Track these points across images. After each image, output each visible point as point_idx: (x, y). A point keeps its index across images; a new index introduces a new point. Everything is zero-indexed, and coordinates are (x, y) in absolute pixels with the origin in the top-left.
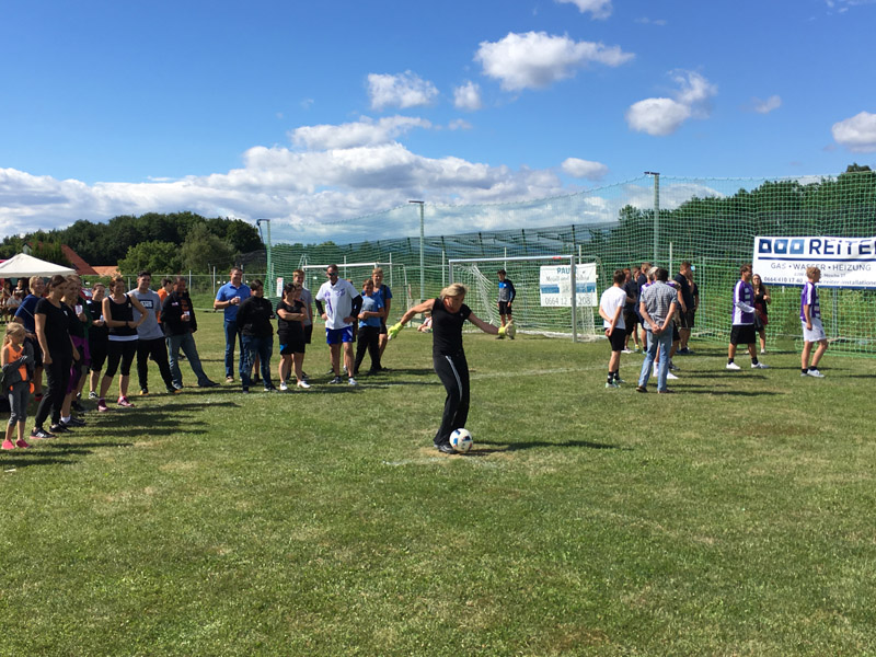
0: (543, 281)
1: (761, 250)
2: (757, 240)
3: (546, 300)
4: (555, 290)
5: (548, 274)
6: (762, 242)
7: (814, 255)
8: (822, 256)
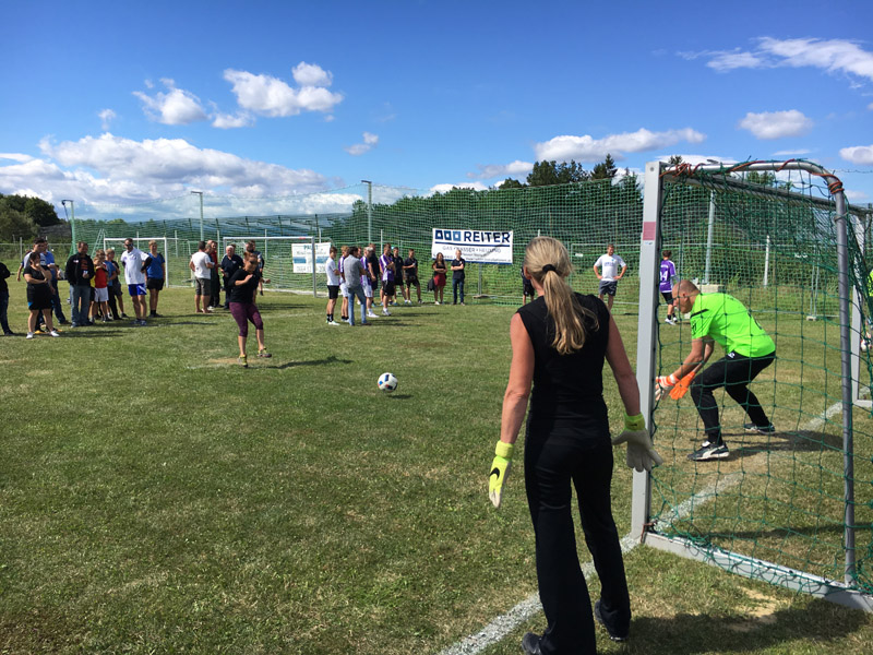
0: (294, 255)
1: (437, 238)
2: (434, 230)
3: (297, 268)
4: (303, 261)
5: (298, 250)
6: (437, 232)
7: (467, 242)
8: (472, 242)
